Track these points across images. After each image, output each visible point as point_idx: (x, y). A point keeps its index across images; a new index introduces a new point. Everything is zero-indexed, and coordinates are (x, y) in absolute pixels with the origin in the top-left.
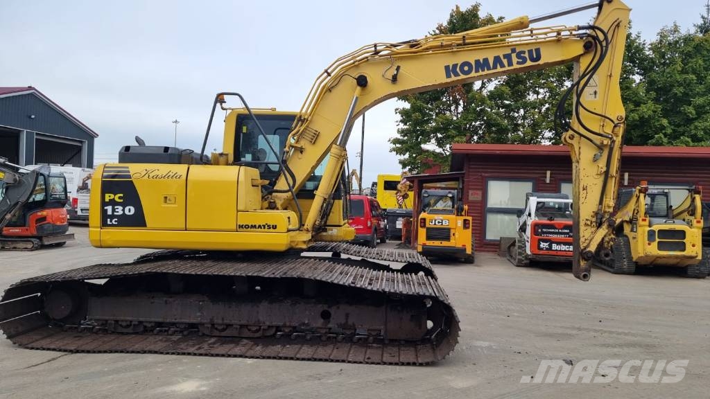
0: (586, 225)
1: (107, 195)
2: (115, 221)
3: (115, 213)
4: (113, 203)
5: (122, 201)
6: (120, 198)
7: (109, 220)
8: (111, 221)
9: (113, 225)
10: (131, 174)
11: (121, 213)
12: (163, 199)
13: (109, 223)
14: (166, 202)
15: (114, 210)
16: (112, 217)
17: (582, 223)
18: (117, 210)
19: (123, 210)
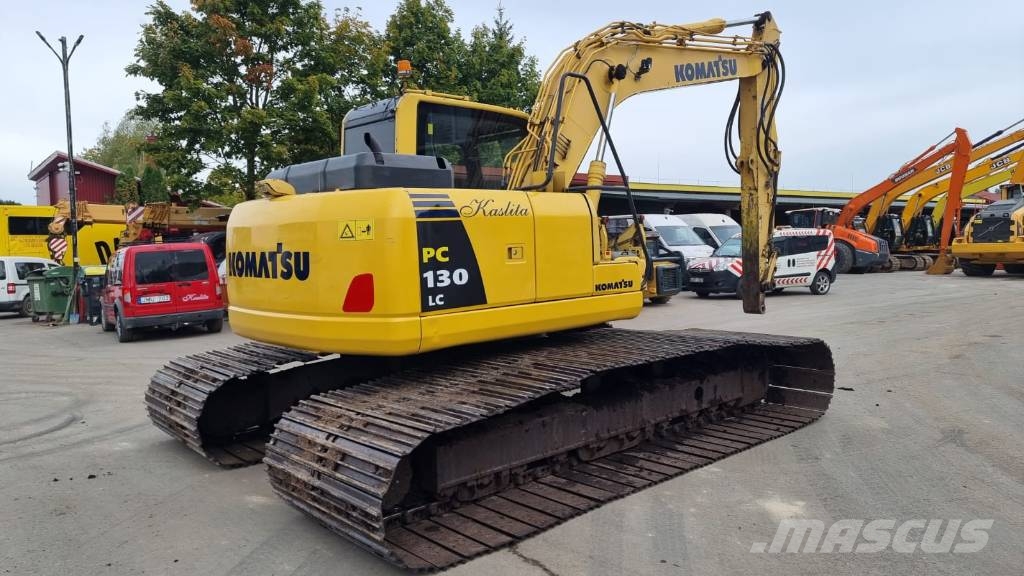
0: (763, 255)
1: (425, 250)
2: (441, 300)
3: (439, 285)
4: (434, 265)
5: (447, 259)
6: (444, 254)
7: (430, 298)
8: (434, 301)
9: (437, 308)
10: (457, 208)
11: (447, 282)
12: (506, 252)
13: (431, 304)
14: (510, 257)
15: (436, 279)
16: (435, 291)
17: (760, 254)
18: (440, 278)
19: (451, 277)
